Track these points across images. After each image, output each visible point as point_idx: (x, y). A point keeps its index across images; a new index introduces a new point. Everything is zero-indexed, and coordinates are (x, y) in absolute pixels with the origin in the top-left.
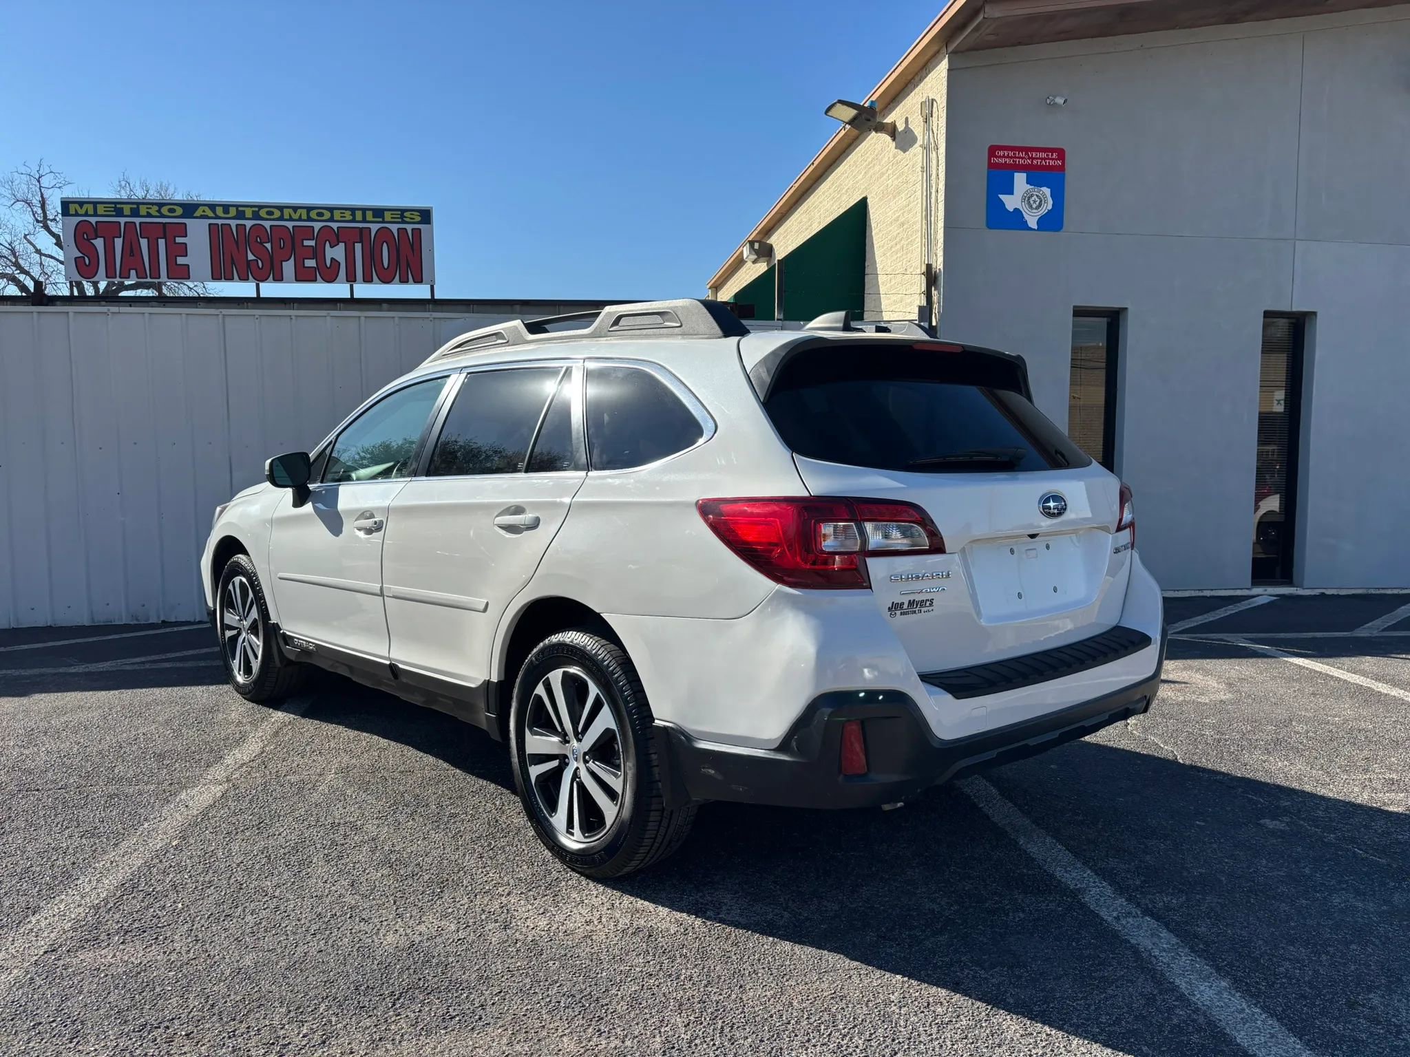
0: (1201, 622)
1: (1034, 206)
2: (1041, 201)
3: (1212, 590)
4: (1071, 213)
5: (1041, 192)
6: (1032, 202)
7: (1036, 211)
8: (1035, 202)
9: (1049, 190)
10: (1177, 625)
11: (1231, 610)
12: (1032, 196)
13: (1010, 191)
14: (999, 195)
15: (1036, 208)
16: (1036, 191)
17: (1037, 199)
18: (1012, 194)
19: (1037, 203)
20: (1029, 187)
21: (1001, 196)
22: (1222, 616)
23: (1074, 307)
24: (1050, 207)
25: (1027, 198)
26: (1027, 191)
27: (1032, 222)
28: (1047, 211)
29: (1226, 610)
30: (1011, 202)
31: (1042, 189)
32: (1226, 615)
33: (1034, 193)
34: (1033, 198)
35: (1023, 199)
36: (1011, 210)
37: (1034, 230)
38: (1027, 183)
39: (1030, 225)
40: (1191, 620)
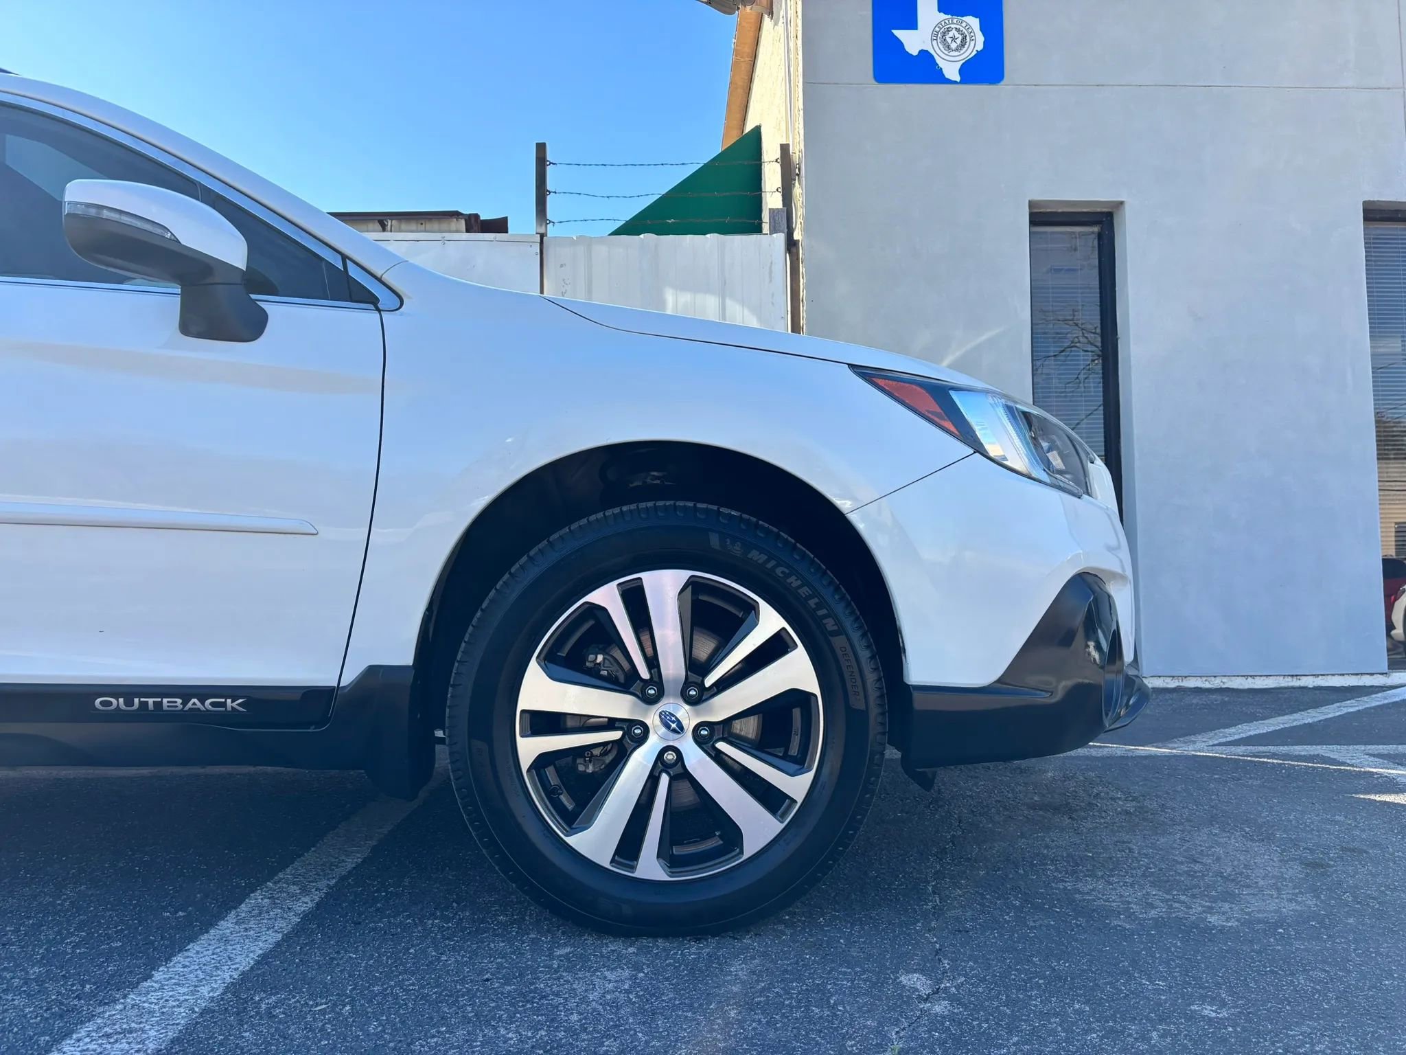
0: (1282, 726)
1: (954, 46)
2: (964, 38)
3: (1318, 676)
4: (1014, 55)
5: (964, 24)
6: (949, 40)
7: (957, 53)
8: (954, 39)
9: (977, 20)
10: (1233, 730)
11: (1351, 706)
12: (949, 30)
13: (912, 24)
14: (893, 31)
15: (957, 50)
16: (955, 22)
17: (957, 35)
18: (917, 29)
19: (958, 41)
20: (943, 16)
21: (897, 33)
22: (1330, 716)
23: (1032, 204)
24: (980, 47)
25: (940, 34)
26: (940, 23)
27: (951, 70)
28: (975, 53)
29: (1339, 707)
30: (913, 41)
31: (964, 18)
32: (1339, 713)
33: (953, 26)
34: (951, 34)
35: (934, 35)
36: (915, 52)
37: (955, 82)
38: (940, 10)
39: (947, 77)
40: (1266, 721)
